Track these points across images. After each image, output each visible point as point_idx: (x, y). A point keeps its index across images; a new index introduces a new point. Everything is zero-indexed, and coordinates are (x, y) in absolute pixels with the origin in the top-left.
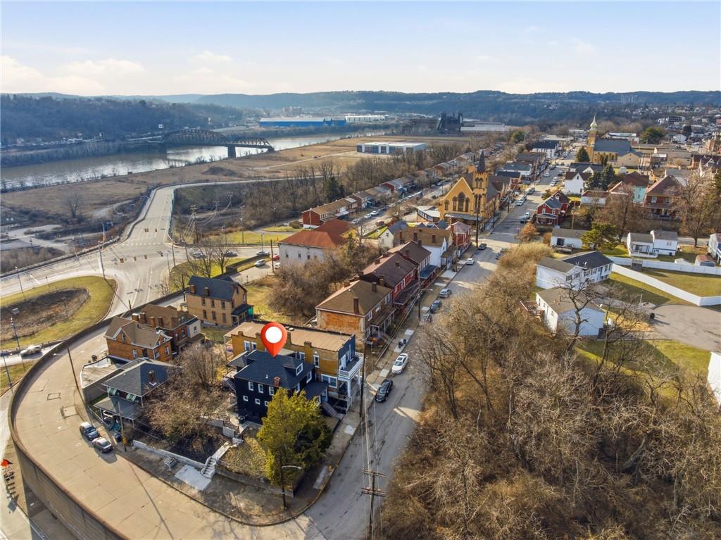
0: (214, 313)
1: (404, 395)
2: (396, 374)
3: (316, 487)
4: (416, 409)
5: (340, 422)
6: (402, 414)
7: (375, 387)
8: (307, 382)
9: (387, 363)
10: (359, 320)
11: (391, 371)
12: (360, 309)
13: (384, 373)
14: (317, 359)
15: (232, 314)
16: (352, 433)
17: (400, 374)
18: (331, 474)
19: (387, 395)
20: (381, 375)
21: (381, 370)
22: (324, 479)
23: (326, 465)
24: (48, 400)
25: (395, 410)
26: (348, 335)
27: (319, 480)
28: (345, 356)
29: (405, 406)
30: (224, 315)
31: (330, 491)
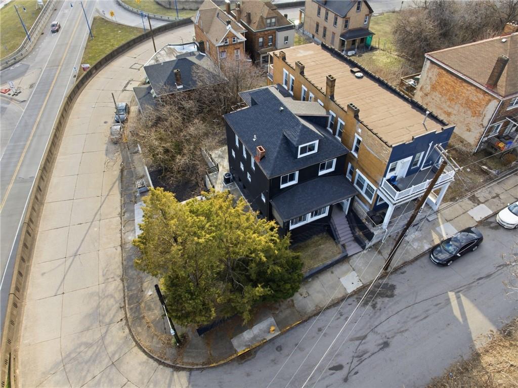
0: (325, 29)
1: (488, 276)
2: (500, 226)
3: (235, 342)
4: (493, 321)
5: (345, 259)
6: (457, 312)
7: (447, 231)
8: (321, 173)
9: (498, 196)
10: (490, 100)
11: (496, 214)
12: (502, 81)
13: (480, 212)
14: (359, 142)
15: (342, 36)
16: (350, 289)
17: (509, 229)
18: (269, 337)
19: (454, 258)
20: (471, 213)
21: (479, 203)
22: (254, 338)
23: (275, 316)
24: (131, 68)
25: (452, 295)
26: (442, 123)
27: (247, 335)
28: (410, 158)
29: (473, 300)
30: (334, 33)
31: (246, 367)
